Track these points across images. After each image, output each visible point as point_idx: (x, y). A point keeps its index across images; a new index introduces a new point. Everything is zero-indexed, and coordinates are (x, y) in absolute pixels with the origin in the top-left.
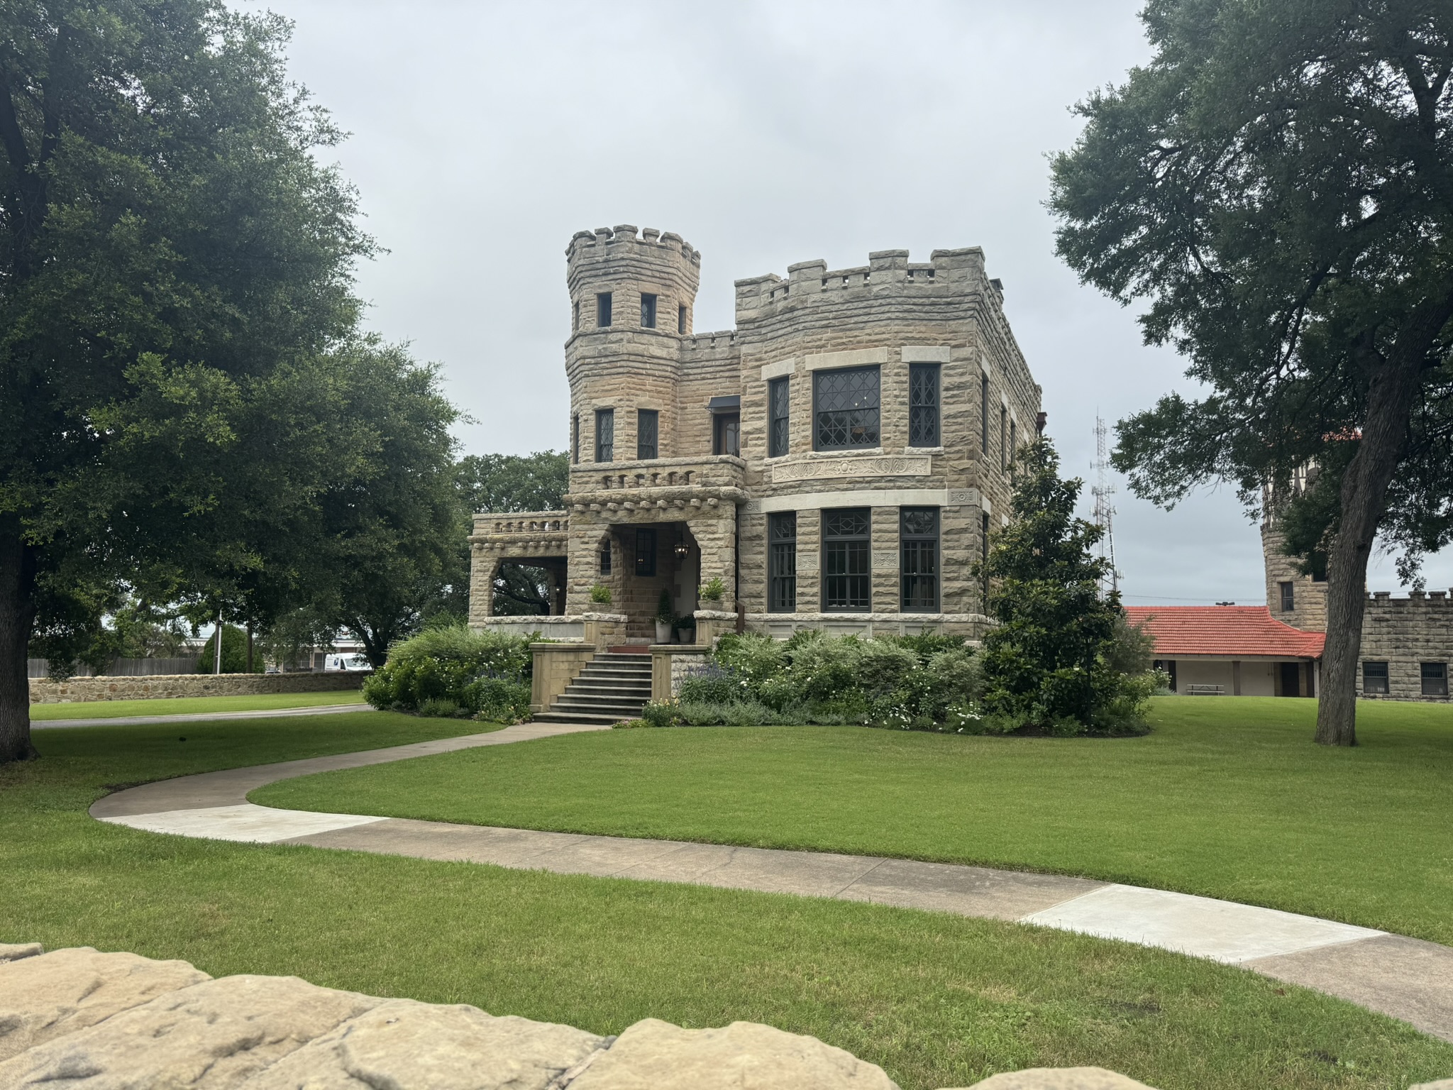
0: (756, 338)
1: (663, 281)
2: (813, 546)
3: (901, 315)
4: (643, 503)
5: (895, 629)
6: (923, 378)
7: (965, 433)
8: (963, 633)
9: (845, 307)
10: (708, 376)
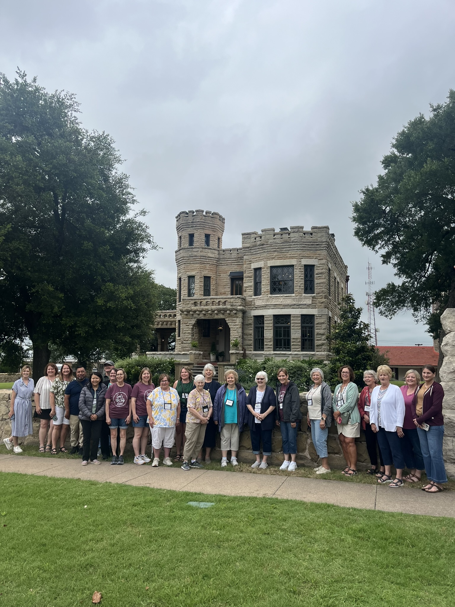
0: (249, 254)
1: (213, 230)
2: (270, 328)
3: (301, 248)
4: (209, 312)
5: (300, 357)
6: (309, 270)
7: (323, 290)
8: (323, 359)
9: (282, 245)
10: (229, 264)
